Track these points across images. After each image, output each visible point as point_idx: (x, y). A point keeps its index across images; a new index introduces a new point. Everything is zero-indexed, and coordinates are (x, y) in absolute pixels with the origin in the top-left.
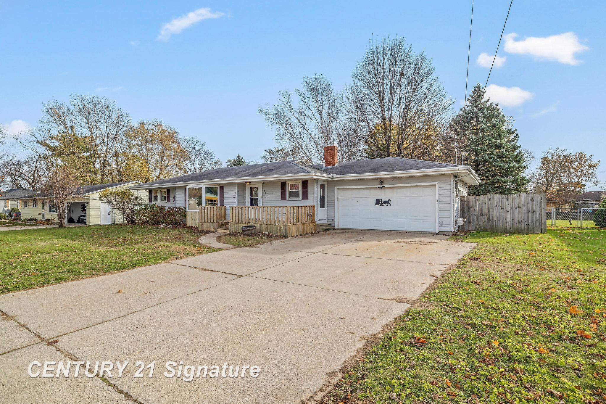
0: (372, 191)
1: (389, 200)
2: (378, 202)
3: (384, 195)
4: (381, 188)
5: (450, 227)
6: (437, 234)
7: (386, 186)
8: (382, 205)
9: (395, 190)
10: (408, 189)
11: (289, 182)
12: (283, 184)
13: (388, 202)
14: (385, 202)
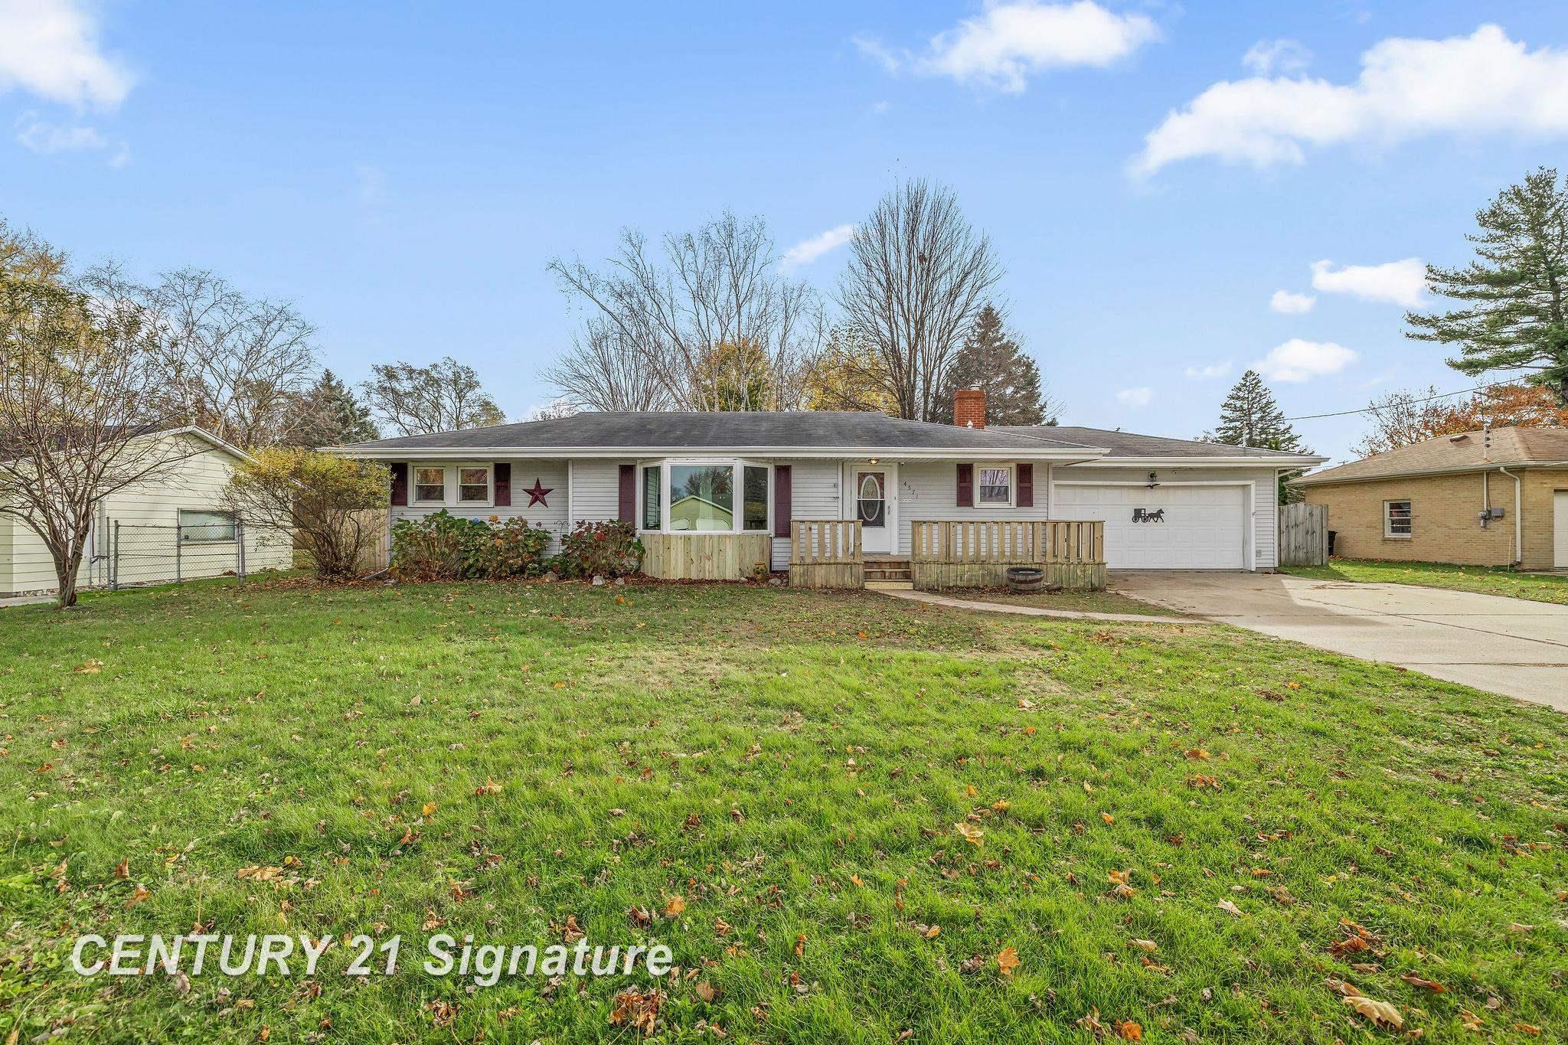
0: (1125, 492)
1: (1161, 511)
2: (1138, 515)
3: (1149, 502)
4: (1152, 487)
5: (1271, 560)
6: (1251, 572)
7: (1162, 484)
8: (1145, 520)
9: (1171, 491)
10: (1194, 492)
11: (980, 465)
12: (965, 471)
13: (1158, 515)
14: (1152, 516)
